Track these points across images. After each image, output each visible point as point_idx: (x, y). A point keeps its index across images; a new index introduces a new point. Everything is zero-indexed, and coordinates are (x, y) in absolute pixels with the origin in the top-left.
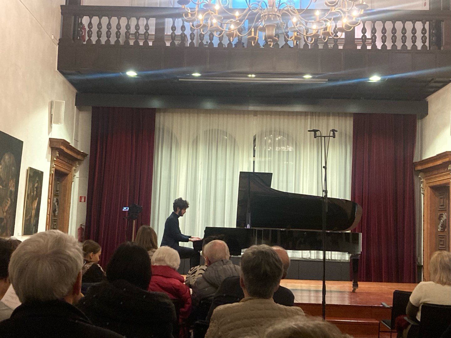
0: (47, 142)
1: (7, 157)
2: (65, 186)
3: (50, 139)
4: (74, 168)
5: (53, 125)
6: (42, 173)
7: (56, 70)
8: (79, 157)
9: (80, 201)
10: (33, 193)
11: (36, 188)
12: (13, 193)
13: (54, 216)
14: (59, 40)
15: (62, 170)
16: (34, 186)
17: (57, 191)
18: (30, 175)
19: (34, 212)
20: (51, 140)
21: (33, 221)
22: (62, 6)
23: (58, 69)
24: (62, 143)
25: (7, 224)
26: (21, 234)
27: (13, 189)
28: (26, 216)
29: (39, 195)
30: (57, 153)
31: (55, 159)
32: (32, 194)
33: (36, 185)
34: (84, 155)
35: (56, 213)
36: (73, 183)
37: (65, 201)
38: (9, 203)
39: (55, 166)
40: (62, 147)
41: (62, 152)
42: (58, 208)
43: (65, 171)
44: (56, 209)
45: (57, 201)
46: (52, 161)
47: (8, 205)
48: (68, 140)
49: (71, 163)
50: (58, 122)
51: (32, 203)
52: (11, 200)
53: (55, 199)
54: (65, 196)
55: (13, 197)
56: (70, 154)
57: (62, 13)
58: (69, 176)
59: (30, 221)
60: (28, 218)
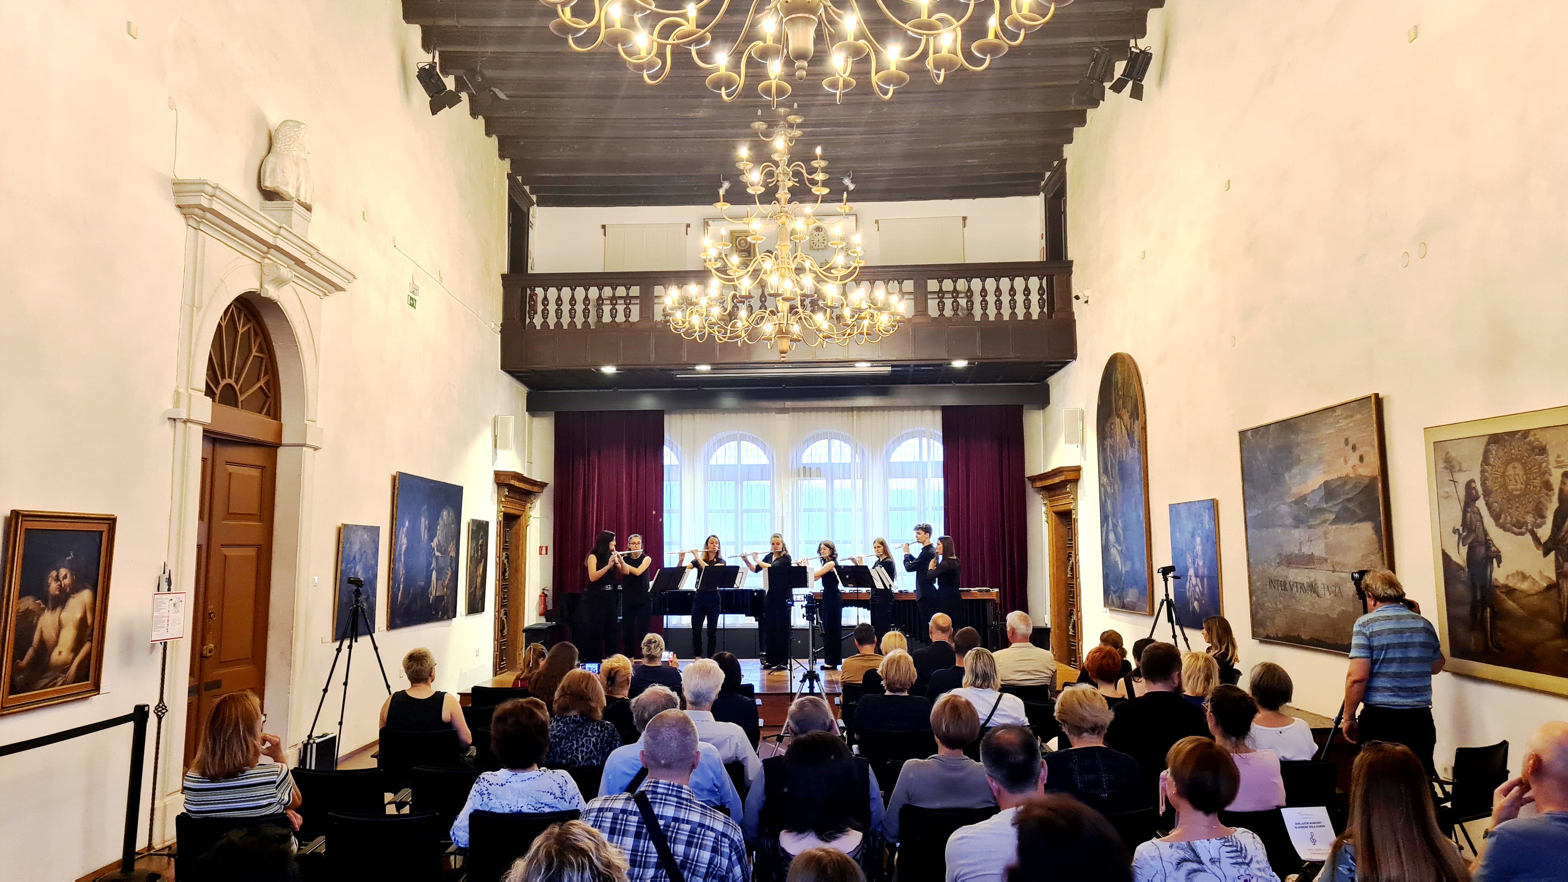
0: (491, 477)
1: (445, 513)
2: (517, 534)
3: (495, 471)
4: (529, 505)
5: (499, 451)
6: (487, 523)
7: (500, 370)
8: (535, 489)
9: (540, 554)
10: (478, 552)
11: (481, 545)
12: (454, 560)
13: (504, 579)
14: (502, 325)
15: (513, 512)
16: (477, 544)
17: (506, 542)
18: (472, 530)
19: (479, 580)
20: (497, 474)
21: (478, 593)
22: (502, 275)
23: (502, 368)
24: (512, 476)
25: (448, 603)
26: (464, 613)
27: (453, 554)
28: (470, 588)
29: (484, 556)
30: (506, 490)
31: (503, 500)
32: (476, 555)
33: (480, 543)
34: (543, 485)
35: (507, 574)
36: (528, 528)
37: (518, 555)
38: (450, 573)
39: (503, 509)
40: (512, 482)
41: (511, 488)
42: (509, 566)
43: (517, 512)
44: (505, 569)
45: (507, 558)
46: (499, 502)
47: (449, 576)
48: (519, 470)
49: (523, 498)
50: (505, 447)
51: (476, 568)
52: (452, 569)
53: (504, 554)
54: (517, 547)
55: (453, 565)
56: (523, 487)
57: (503, 285)
58: (523, 518)
59: (475, 595)
60: (473, 589)
